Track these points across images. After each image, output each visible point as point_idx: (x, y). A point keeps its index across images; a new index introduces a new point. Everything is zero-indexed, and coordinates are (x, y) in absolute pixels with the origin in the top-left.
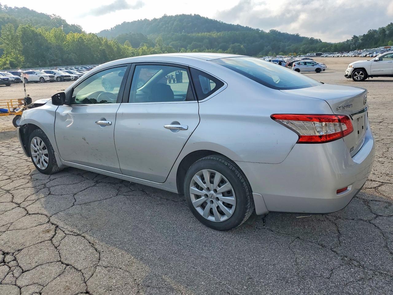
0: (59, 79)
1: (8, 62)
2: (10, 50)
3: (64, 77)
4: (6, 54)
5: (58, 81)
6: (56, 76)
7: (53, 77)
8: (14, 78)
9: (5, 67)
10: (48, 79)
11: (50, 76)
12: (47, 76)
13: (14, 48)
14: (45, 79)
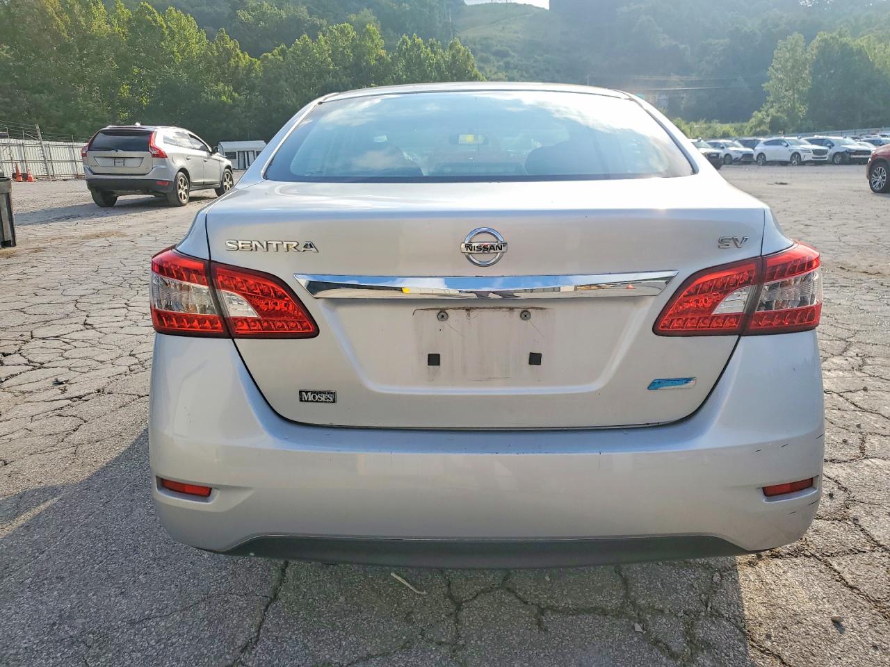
0: (838, 159)
1: (768, 120)
2: (783, 93)
3: (851, 154)
4: (772, 102)
5: (835, 164)
6: (832, 151)
7: (824, 152)
8: (741, 152)
9: (758, 129)
10: (810, 157)
11: (815, 152)
12: (808, 151)
13: (792, 87)
14: (802, 157)
